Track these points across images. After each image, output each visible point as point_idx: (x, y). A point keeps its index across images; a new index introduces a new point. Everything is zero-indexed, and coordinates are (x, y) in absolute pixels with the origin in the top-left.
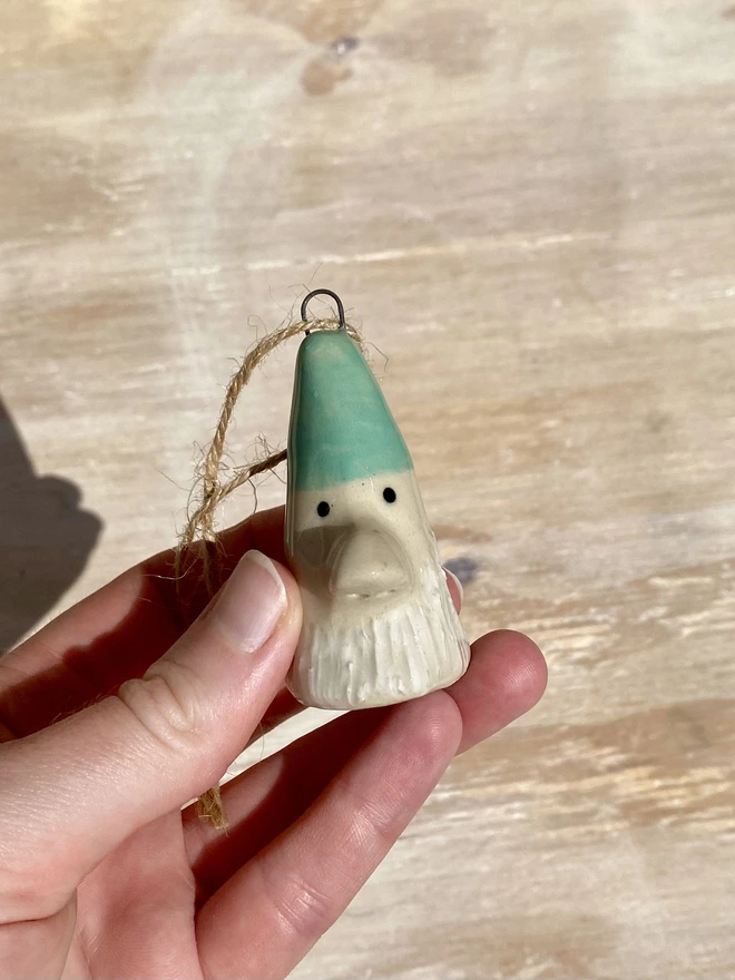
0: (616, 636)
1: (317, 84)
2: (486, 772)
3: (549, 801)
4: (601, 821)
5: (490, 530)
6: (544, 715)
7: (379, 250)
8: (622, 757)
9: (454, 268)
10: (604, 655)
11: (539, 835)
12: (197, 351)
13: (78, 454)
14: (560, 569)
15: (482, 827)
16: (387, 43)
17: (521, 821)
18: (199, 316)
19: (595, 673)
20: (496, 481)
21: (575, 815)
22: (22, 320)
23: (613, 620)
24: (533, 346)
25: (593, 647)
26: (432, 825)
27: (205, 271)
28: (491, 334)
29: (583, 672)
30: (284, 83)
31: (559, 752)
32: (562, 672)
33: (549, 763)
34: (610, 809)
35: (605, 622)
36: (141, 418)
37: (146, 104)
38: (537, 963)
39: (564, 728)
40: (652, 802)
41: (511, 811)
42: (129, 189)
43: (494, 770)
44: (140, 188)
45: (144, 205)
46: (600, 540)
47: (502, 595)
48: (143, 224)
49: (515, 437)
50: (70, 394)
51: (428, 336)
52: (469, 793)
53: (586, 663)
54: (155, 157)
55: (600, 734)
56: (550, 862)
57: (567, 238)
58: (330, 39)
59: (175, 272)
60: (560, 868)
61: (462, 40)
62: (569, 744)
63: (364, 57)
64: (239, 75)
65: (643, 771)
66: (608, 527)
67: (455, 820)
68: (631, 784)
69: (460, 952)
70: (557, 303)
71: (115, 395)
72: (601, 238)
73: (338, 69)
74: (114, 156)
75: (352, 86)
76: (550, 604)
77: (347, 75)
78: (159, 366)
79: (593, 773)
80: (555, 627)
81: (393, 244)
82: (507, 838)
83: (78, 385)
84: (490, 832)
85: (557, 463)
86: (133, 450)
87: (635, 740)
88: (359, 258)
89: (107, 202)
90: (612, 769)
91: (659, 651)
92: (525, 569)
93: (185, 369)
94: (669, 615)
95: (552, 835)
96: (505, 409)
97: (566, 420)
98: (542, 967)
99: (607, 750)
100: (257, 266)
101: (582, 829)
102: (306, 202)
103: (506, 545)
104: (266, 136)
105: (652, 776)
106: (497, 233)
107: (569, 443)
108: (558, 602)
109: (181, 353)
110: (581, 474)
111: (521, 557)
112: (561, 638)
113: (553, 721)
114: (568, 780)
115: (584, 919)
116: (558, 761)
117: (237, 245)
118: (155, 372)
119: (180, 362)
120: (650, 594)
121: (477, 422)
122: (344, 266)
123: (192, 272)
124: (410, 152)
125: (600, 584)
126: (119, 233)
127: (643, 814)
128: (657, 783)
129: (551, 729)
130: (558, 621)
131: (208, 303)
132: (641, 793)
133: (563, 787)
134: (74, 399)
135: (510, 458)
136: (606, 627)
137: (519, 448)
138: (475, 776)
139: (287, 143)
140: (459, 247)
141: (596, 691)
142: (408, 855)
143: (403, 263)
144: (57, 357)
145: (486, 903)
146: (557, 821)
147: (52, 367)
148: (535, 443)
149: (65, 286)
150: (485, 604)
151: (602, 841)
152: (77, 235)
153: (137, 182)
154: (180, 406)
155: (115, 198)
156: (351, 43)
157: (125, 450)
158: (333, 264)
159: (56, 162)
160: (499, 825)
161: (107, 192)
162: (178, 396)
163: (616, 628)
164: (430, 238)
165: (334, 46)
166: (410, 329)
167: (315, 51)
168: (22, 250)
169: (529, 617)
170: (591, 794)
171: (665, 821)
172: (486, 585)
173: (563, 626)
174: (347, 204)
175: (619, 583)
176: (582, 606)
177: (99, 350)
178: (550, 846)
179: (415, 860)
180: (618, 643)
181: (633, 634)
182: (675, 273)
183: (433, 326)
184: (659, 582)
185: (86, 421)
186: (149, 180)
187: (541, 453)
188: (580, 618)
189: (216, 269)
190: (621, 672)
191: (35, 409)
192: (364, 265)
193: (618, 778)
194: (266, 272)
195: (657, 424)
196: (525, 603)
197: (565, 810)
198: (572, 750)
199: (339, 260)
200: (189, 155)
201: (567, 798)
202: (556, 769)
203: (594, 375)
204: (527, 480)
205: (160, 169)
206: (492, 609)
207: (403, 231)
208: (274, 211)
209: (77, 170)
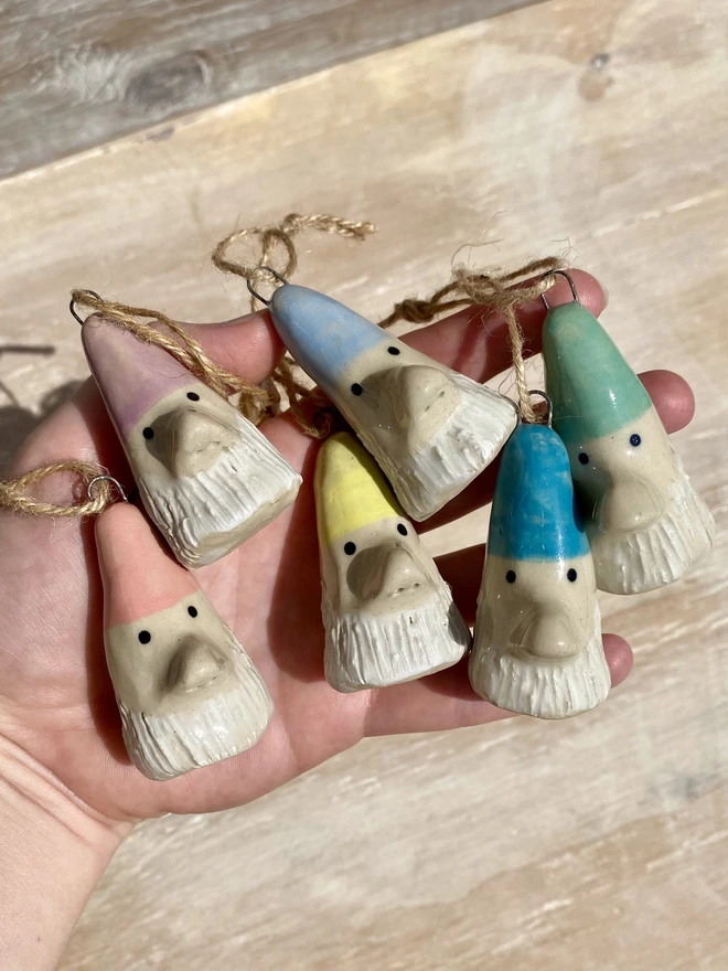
1: (592, 93)
16: (629, 51)
30: (565, 100)
37: (476, 134)
42: (487, 200)
44: (494, 197)
54: (496, 172)
58: (588, 58)
61: (682, 38)
63: (618, 66)
64: (532, 99)
73: (602, 79)
74: (466, 179)
75: (617, 89)
77: (610, 82)
81: (689, 194)
89: (474, 214)
100: (601, 232)
102: (618, 177)
104: (570, 139)
124: (677, 127)
139: (587, 140)
143: (702, 206)
153: (489, 194)
155: (479, 209)
156: (605, 58)
158: (652, 219)
159: (426, 193)
161: (471, 206)
164: (714, 184)
165: (593, 62)
167: (579, 70)
168: (429, 263)
174: (647, 174)
186: (498, 189)
194: (608, 236)
199: (656, 214)
200: (520, 165)
205: (503, 180)
207: (695, 183)
208: (596, 191)
209: (442, 196)
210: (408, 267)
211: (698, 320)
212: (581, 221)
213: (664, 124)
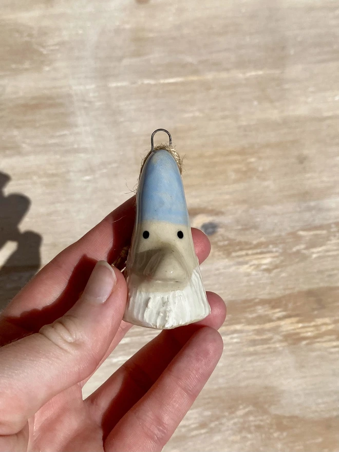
0: (282, 258)
3: (250, 334)
4: (274, 343)
5: (223, 210)
6: (248, 294)
7: (172, 77)
8: (284, 313)
9: (206, 86)
10: (276, 267)
11: (245, 349)
12: (85, 125)
13: (28, 174)
14: (256, 227)
17: (237, 343)
18: (85, 108)
19: (272, 275)
20: (226, 187)
21: (262, 340)
23: (281, 251)
24: (244, 123)
25: (271, 263)
27: (88, 87)
28: (224, 118)
29: (267, 275)
31: (254, 311)
32: (256, 275)
33: (250, 316)
34: (278, 337)
35: (276, 252)
36: (58, 157)
37: (61, 7)
38: (244, 408)
39: (257, 300)
40: (298, 334)
41: (232, 338)
42: (52, 48)
44: (57, 47)
45: (59, 55)
46: (275, 214)
47: (228, 239)
48: (59, 64)
49: (235, 166)
50: (24, 145)
51: (194, 119)
53: (268, 270)
54: (65, 33)
55: (274, 303)
56: (251, 362)
57: (260, 73)
59: (74, 88)
60: (255, 364)
62: (260, 307)
65: (294, 320)
66: (278, 208)
68: (288, 326)
69: (208, 403)
70: (255, 103)
71: (45, 146)
72: (276, 72)
74: (43, 32)
76: (251, 244)
78: (66, 132)
79: (271, 321)
80: (253, 254)
81: (178, 75)
82: (231, 350)
83: (28, 141)
85: (255, 178)
86: (54, 172)
87: (290, 305)
88: (162, 81)
89: (41, 54)
90: (279, 319)
91: (302, 264)
92: (239, 227)
93: (78, 134)
94: (307, 248)
95: (252, 349)
97: (260, 158)
98: (247, 410)
99: (277, 310)
100: (113, 85)
101: (266, 346)
102: (137, 54)
103: (231, 217)
104: (117, 23)
105: (298, 322)
106: (227, 70)
107: (260, 169)
108: (255, 242)
109: (76, 126)
110: (266, 183)
111: (238, 222)
112: (257, 259)
113: (253, 297)
114: (259, 323)
115: (266, 388)
116: (254, 315)
117: (103, 75)
118: (64, 135)
119: (77, 130)
120: (297, 239)
121: (217, 159)
122: (155, 85)
123: (82, 87)
124: (186, 31)
125: (275, 234)
126: (47, 69)
127: (293, 339)
128: (300, 325)
129: (252, 300)
130: (255, 251)
131: (90, 102)
132: (293, 330)
133: (257, 327)
134: (26, 147)
135: (233, 176)
136: (277, 254)
137: (237, 171)
139: (127, 26)
140: (209, 76)
141: (272, 283)
143: (182, 84)
144: (18, 127)
145: (221, 380)
146: (254, 343)
147: (15, 132)
148: (244, 169)
149: (21, 94)
150: (221, 244)
151: (275, 352)
152: (27, 70)
153: (55, 45)
154: (77, 151)
155: (45, 52)
157: (50, 172)
158: (149, 85)
159: (17, 35)
160: (227, 345)
161: (42, 50)
162: (76, 146)
163: (281, 254)
164: (196, 72)
166: (187, 115)
168: (1, 77)
169: (241, 249)
170: (269, 330)
171: (304, 343)
172: (222, 235)
173: (257, 254)
174: (156, 56)
175: (283, 234)
176: (266, 244)
177: (38, 125)
178: (251, 354)
180: (282, 261)
181: (290, 257)
182: (311, 89)
183: (197, 114)
184: (301, 233)
185: (32, 157)
186: (62, 44)
187: (247, 173)
188: (265, 250)
189: (93, 86)
190: (284, 275)
191: (8, 152)
192: (164, 85)
193: (282, 323)
194: (117, 88)
195: (302, 160)
196: (240, 243)
197: (257, 338)
198: (261, 310)
199: (152, 82)
200: (81, 32)
201: (258, 332)
202: (254, 319)
203: (272, 137)
204: (241, 186)
205: (66, 38)
206: (224, 246)
207: (182, 68)
208: (120, 59)
209: (27, 39)
213: (179, 27)
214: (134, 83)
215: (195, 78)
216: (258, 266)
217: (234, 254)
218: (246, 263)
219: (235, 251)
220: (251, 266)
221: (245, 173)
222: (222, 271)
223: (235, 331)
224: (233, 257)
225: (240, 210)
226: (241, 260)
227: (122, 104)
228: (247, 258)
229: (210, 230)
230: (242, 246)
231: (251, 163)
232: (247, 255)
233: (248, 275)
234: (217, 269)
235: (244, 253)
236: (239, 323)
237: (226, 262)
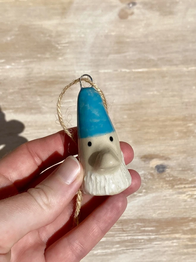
1: (123, 16)
2: (166, 230)
3: (184, 240)
5: (170, 156)
6: (185, 214)
7: (140, 68)
9: (163, 75)
11: (181, 251)
13: (45, 126)
14: (191, 170)
15: (164, 247)
16: (145, 4)
17: (176, 246)
20: (173, 141)
21: (193, 245)
22: (30, 84)
24: (187, 100)
26: (149, 246)
27: (86, 72)
28: (173, 96)
30: (113, 15)
31: (188, 226)
32: (191, 201)
33: (185, 229)
37: (71, 19)
39: (190, 218)
41: (173, 243)
42: (64, 45)
43: (168, 230)
44: (67, 45)
45: (68, 50)
47: (173, 176)
48: (68, 56)
49: (179, 128)
50: (43, 107)
51: (154, 96)
52: (160, 236)
54: (72, 36)
56: (184, 259)
58: (128, 2)
59: (77, 72)
61: (168, 5)
62: (192, 223)
63: (138, 8)
64: (99, 12)
67: (156, 244)
70: (194, 88)
73: (129, 12)
74: (59, 35)
75: (134, 17)
76: (188, 180)
77: (132, 14)
78: (71, 100)
80: (189, 187)
81: (144, 67)
82: (172, 251)
83: (46, 105)
84: (167, 249)
85: (192, 137)
88: (134, 70)
89: (57, 49)
92: (180, 169)
95: (185, 251)
96: (176, 120)
97: (195, 124)
100: (102, 71)
101: (195, 249)
102: (118, 52)
103: (175, 161)
104: (106, 31)
106: (176, 65)
107: (195, 131)
108: (190, 180)
111: (179, 165)
112: (191, 191)
113: (187, 216)
114: (191, 234)
116: (188, 228)
118: (70, 102)
121: (167, 123)
122: (129, 73)
123: (82, 72)
124: (151, 39)
126: (60, 58)
129: (187, 218)
130: (190, 185)
133: (189, 236)
134: (45, 109)
135: (178, 135)
137: (180, 132)
138: (163, 231)
139: (113, 34)
140: (165, 69)
142: (141, 254)
143: (147, 72)
144: (40, 96)
146: (187, 246)
147: (38, 99)
148: (185, 130)
149: (43, 74)
150: (168, 179)
152: (47, 58)
153: (66, 43)
155: (59, 48)
156: (134, 4)
158: (125, 72)
159: (42, 35)
160: (170, 247)
161: (57, 46)
164: (156, 65)
165: (129, 4)
166: (148, 93)
167: (123, 6)
168: (31, 62)
169: (181, 184)
172: (168, 173)
173: (191, 187)
174: (131, 54)
177: (53, 94)
178: (185, 254)
179: (143, 256)
183: (155, 93)
185: (48, 115)
186: (70, 43)
187: (187, 134)
189: (89, 71)
191: (33, 111)
192: (135, 73)
194: (105, 73)
196: (180, 179)
197: (190, 243)
198: (193, 225)
199: (128, 71)
200: (83, 36)
201: (190, 240)
202: (187, 231)
204: (182, 142)
205: (74, 39)
206: (170, 181)
207: (147, 63)
208: (108, 55)
209: (49, 38)
210: (22, 61)
211: (125, 117)
212: (97, 64)
213: (146, 36)
214: (116, 71)
215: (155, 69)
216: (192, 196)
217: (176, 187)
218: (184, 193)
219: (177, 185)
220: (187, 195)
221: (185, 133)
222: (168, 197)
223: (175, 238)
224: (175, 189)
225: (181, 158)
226: (181, 190)
227: (107, 84)
228: (185, 190)
229: (161, 170)
230: (182, 181)
231: (189, 127)
232: (185, 187)
233: (185, 201)
234: (165, 196)
235: (183, 186)
236: (177, 233)
237: (171, 191)
